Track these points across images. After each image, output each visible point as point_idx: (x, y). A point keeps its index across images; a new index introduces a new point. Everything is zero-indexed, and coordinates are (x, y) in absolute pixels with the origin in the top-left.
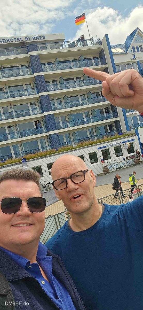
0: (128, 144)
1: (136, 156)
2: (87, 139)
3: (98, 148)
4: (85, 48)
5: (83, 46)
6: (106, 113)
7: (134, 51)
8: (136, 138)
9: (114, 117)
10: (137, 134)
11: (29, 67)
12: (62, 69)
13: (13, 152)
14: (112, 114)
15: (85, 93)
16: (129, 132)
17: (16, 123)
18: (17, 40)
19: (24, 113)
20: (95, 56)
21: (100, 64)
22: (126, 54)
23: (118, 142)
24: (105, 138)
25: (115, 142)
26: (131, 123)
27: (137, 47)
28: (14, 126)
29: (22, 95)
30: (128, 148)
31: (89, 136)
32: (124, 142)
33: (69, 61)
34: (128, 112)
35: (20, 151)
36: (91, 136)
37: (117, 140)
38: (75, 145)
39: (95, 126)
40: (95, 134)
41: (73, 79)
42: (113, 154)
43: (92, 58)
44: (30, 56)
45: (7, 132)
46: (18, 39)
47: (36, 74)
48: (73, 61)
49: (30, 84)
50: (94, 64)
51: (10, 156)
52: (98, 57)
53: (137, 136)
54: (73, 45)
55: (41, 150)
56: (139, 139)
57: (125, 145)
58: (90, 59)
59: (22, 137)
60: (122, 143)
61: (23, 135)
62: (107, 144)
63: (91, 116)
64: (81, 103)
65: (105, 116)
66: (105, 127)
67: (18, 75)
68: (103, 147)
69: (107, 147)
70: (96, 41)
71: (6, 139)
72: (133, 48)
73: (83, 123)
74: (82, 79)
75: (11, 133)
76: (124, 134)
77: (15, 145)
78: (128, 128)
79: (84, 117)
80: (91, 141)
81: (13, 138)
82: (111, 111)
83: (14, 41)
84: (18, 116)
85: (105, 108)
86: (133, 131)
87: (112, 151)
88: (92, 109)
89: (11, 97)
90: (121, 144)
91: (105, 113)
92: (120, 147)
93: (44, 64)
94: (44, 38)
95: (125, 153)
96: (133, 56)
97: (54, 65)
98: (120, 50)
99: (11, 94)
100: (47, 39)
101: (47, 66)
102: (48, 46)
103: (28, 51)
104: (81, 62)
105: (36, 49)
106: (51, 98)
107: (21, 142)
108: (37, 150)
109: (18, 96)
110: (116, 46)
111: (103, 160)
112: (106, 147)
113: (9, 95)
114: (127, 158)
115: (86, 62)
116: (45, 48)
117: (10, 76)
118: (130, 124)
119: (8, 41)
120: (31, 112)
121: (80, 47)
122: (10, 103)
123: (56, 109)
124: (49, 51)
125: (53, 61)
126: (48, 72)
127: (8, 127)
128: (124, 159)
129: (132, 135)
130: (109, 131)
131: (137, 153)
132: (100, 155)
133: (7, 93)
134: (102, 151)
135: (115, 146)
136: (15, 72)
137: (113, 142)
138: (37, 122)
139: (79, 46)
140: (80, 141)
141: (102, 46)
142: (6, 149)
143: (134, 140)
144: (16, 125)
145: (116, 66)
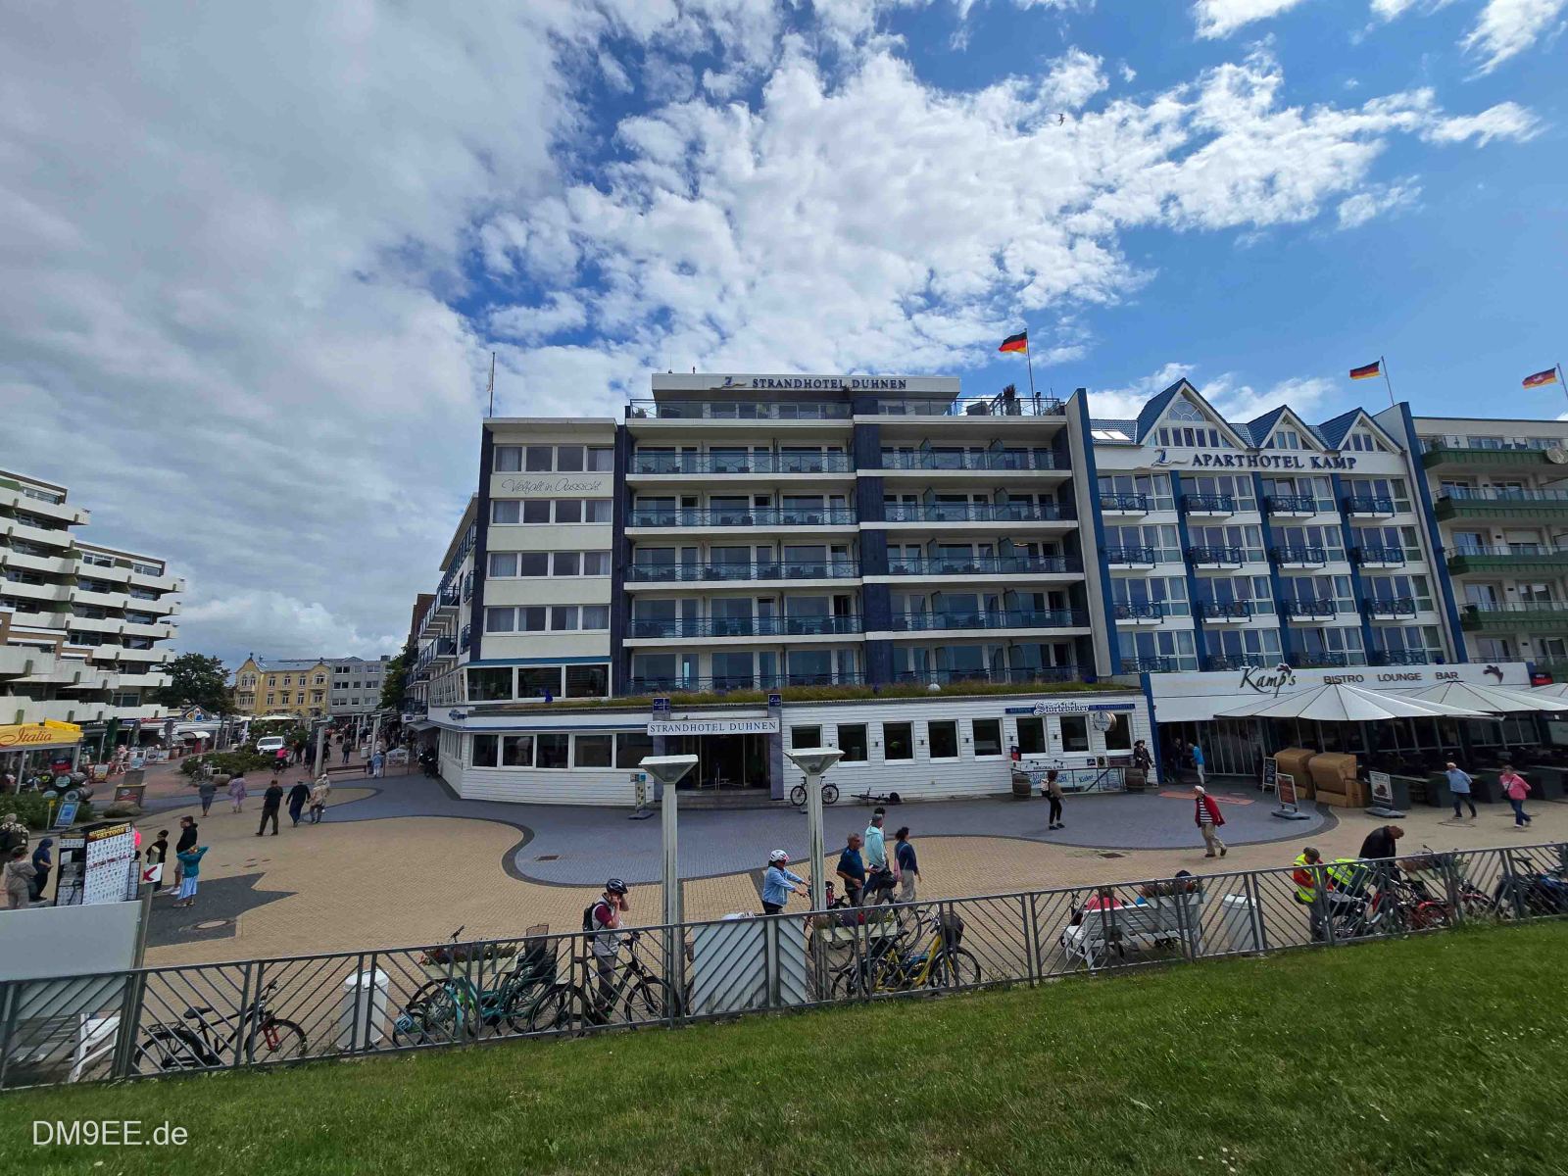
0: (1111, 716)
1: (1133, 761)
2: (979, 674)
3: (1008, 711)
4: (1013, 420)
5: (1008, 413)
6: (1051, 606)
7: (1165, 442)
8: (1140, 701)
9: (1076, 624)
10: (1145, 689)
11: (849, 454)
12: (936, 468)
13: (757, 671)
14: (1069, 615)
15: (995, 542)
16: (1119, 679)
17: (782, 591)
18: (829, 385)
19: (809, 569)
20: (1039, 444)
21: (1051, 466)
22: (1139, 446)
23: (1081, 704)
24: (1038, 683)
25: (1068, 701)
26: (1131, 651)
27: (1176, 433)
28: (777, 601)
29: (813, 521)
30: (1107, 727)
31: (987, 665)
32: (1098, 707)
33: (960, 450)
34: (1121, 617)
35: (778, 672)
36: (994, 669)
37: (1074, 696)
38: (935, 687)
39: (1011, 639)
40: (1007, 665)
41: (964, 498)
43: (1030, 449)
44: (856, 426)
45: (755, 613)
46: (834, 383)
47: (861, 473)
48: (973, 450)
49: (843, 497)
50: (1031, 466)
51: (748, 682)
52: (1050, 448)
53: (1144, 698)
54: (979, 409)
55: (835, 681)
56: (1152, 708)
57: (1098, 717)
58: (1024, 451)
59: (791, 632)
60: (1091, 708)
61: (794, 629)
62: (1040, 701)
63: (1001, 607)
64: (977, 566)
65: (1048, 616)
66: (1044, 649)
67: (817, 469)
68: (1024, 710)
69: (1037, 713)
70: (1046, 405)
71: (746, 631)
72: (1164, 433)
73: (974, 623)
74: (991, 502)
75: (765, 616)
76: (1104, 681)
77: (767, 653)
78: (1119, 665)
79: (981, 607)
80: (990, 684)
81: (765, 631)
83: (823, 385)
84: (795, 574)
85: (1050, 594)
86: (1134, 679)
87: (1053, 728)
88: (1008, 589)
89: (786, 524)
90: (1085, 711)
91: (1047, 606)
92: (1082, 719)
93: (890, 450)
94: (902, 384)
95: (1098, 746)
96: (1159, 455)
97: (918, 456)
98: (1118, 436)
99: (788, 514)
100: (908, 389)
101: (897, 456)
102: (910, 405)
103: (854, 412)
104: (994, 456)
105: (874, 410)
106: (890, 542)
107: (784, 646)
108: (824, 678)
109: (802, 524)
110: (1108, 425)
111: (1017, 753)
112: (1032, 710)
113: (782, 518)
114: (1101, 760)
115: (1008, 456)
116: (902, 411)
117: (793, 470)
118: (1125, 653)
119: (808, 384)
120: (829, 570)
121: (998, 416)
122: (779, 538)
123: (900, 571)
124: (911, 418)
125: (916, 444)
126: (895, 470)
127: (760, 601)
128: (1090, 761)
129: (1129, 690)
130: (1053, 664)
131: (1137, 753)
132: (1009, 730)
133: (778, 510)
134: (1018, 720)
135: (1067, 713)
136: (809, 460)
137: (1060, 701)
139: (998, 413)
140: (956, 676)
141: (1063, 419)
142: (742, 656)
143: (1132, 706)
144: (782, 598)
145: (1100, 477)
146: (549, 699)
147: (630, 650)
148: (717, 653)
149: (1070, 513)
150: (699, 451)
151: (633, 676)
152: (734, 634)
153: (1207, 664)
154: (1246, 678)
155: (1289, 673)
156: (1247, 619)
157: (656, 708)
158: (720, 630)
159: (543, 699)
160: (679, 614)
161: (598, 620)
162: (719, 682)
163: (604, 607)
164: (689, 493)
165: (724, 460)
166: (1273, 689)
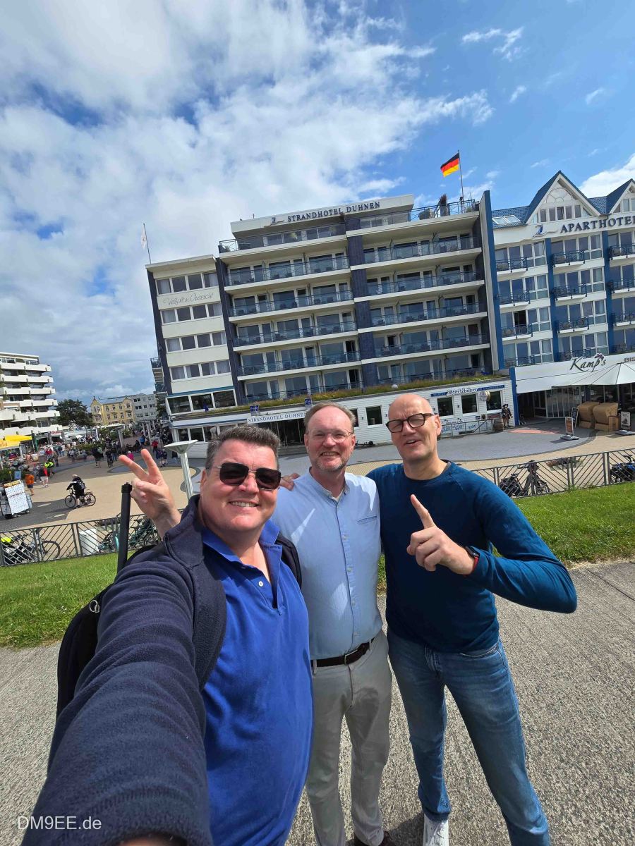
0: (488, 393)
1: (502, 415)
2: (428, 376)
3: (432, 395)
4: (444, 219)
5: (442, 215)
6: (470, 334)
7: (544, 219)
8: (508, 383)
9: (483, 342)
10: (512, 376)
11: (347, 257)
13: (308, 386)
14: (479, 338)
15: (436, 298)
16: (501, 372)
17: (317, 342)
18: (333, 213)
19: (331, 328)
20: (463, 232)
21: (471, 246)
22: (524, 225)
23: (472, 388)
24: (457, 378)
25: (465, 387)
26: (512, 354)
27: (552, 211)
28: (315, 348)
29: (331, 301)
30: (488, 399)
31: (432, 370)
32: (483, 389)
33: (415, 244)
34: (504, 336)
35: (319, 385)
36: (436, 373)
37: (470, 384)
38: (395, 386)
39: (445, 355)
40: (443, 369)
41: (418, 274)
42: (458, 406)
43: (459, 236)
44: (349, 239)
45: (304, 355)
46: (335, 211)
47: (353, 268)
48: (423, 243)
49: (346, 284)
50: (459, 248)
51: (304, 392)
52: (471, 234)
53: (510, 381)
54: (425, 215)
55: (349, 387)
56: (514, 386)
57: (483, 394)
58: (453, 238)
59: (324, 364)
60: (478, 390)
61: (326, 362)
62: (450, 389)
63: (440, 337)
64: (426, 315)
65: (468, 339)
67: (330, 269)
68: (441, 394)
69: (448, 395)
70: (468, 205)
71: (301, 366)
72: (543, 212)
73: (426, 348)
74: (434, 274)
75: (310, 357)
77: (313, 376)
78: (502, 364)
79: (429, 338)
80: (431, 381)
81: (311, 364)
82: (480, 332)
83: (329, 214)
84: (323, 332)
85: (469, 326)
86: (507, 371)
87: (457, 402)
88: (444, 327)
89: (316, 304)
90: (475, 392)
91: (467, 333)
92: (474, 396)
93: (372, 250)
94: (377, 205)
95: (482, 408)
96: (538, 229)
97: (388, 252)
99: (317, 298)
100: (381, 208)
101: (376, 253)
102: (385, 218)
103: (347, 229)
104: (436, 244)
105: (357, 226)
106: (372, 307)
107: (321, 371)
108: (344, 386)
109: (324, 303)
112: (446, 393)
113: (313, 300)
114: (484, 417)
115: (442, 244)
116: (379, 223)
118: (505, 357)
119: (320, 214)
120: (342, 327)
121: (438, 219)
122: (313, 313)
123: (381, 324)
124: (386, 227)
125: (387, 244)
127: (307, 349)
128: (477, 417)
129: (504, 377)
130: (470, 366)
131: (503, 411)
133: (310, 296)
134: (438, 400)
135: (464, 394)
136: (325, 264)
137: (461, 387)
141: (477, 213)
142: (299, 380)
143: (503, 386)
144: (317, 347)
145: (496, 250)
146: (207, 409)
147: (243, 382)
148: (287, 379)
149: (481, 276)
150: (263, 267)
151: (247, 394)
152: (294, 368)
153: (558, 358)
154: (574, 364)
155: (602, 358)
156: (586, 328)
157: (252, 410)
158: (287, 367)
159: (204, 410)
160: (265, 360)
161: (225, 369)
162: (290, 393)
163: (227, 361)
164: (261, 293)
165: (278, 271)
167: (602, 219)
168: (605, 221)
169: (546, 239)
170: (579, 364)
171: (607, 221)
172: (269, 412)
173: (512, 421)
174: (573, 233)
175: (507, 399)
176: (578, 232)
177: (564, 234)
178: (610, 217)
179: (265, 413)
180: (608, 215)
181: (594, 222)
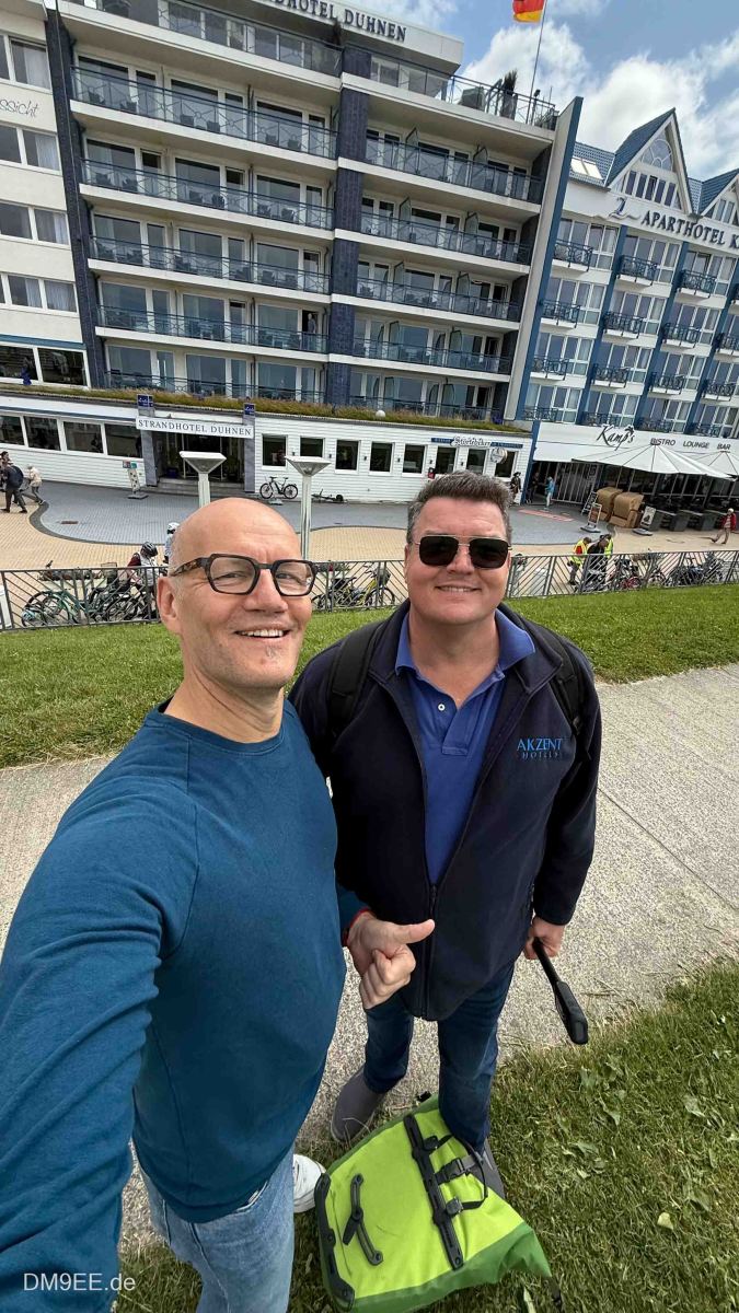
0: (504, 452)
2: (416, 406)
3: (433, 440)
4: (504, 124)
5: (503, 114)
6: (486, 352)
7: (629, 191)
8: (527, 442)
9: (500, 371)
10: (533, 434)
11: (332, 132)
12: (417, 173)
13: (229, 379)
14: (497, 362)
15: (454, 274)
16: (519, 424)
17: (254, 297)
18: (316, 12)
19: (281, 276)
20: (521, 164)
21: (525, 196)
22: (606, 190)
23: (485, 440)
24: (459, 419)
25: (478, 437)
26: (533, 401)
27: (643, 179)
28: (248, 306)
29: (287, 217)
30: (499, 460)
31: (423, 399)
32: (497, 445)
33: (445, 153)
34: (536, 370)
35: (248, 382)
36: (428, 403)
37: (483, 434)
38: (381, 413)
39: (447, 378)
40: (439, 401)
41: (438, 217)
42: (463, 461)
43: (511, 169)
44: (345, 92)
45: (227, 318)
46: (323, 7)
47: (344, 163)
48: (458, 156)
49: (319, 190)
50: (507, 192)
51: (221, 390)
52: (529, 173)
53: (531, 441)
54: (473, 99)
55: (298, 398)
56: (533, 449)
57: (495, 452)
58: (503, 168)
59: (262, 343)
60: (493, 445)
62: (458, 435)
63: (446, 347)
64: (434, 300)
65: (481, 360)
66: (470, 390)
67: (294, 146)
68: (445, 441)
69: (454, 444)
70: (542, 111)
71: (220, 338)
73: (422, 359)
74: (461, 229)
75: (236, 322)
76: (507, 424)
77: (238, 362)
78: (522, 413)
79: (430, 344)
80: (424, 415)
81: (237, 339)
82: (499, 353)
83: (310, 10)
84: (266, 280)
85: (488, 338)
86: (528, 425)
87: (462, 456)
88: (456, 329)
89: (259, 215)
90: (487, 446)
91: (482, 352)
92: (484, 452)
93: (373, 136)
94: (401, 34)
97: (402, 152)
98: (594, 172)
99: (262, 202)
100: (406, 44)
101: (381, 147)
102: (405, 73)
103: (344, 68)
104: (476, 169)
105: (365, 70)
106: (362, 257)
107: (254, 357)
108: (288, 394)
109: (276, 218)
110: (592, 154)
111: (433, 472)
112: (452, 441)
113: (255, 205)
115: (489, 173)
116: (392, 78)
117: (271, 141)
118: (529, 403)
120: (300, 281)
121: (489, 116)
122: (252, 232)
123: (367, 294)
124: (402, 94)
125: (403, 133)
126: (379, 167)
127: (232, 304)
129: (522, 433)
130: (474, 404)
132: (431, 456)
133: (251, 194)
134: (439, 448)
135: (473, 446)
136: (285, 131)
137: (472, 436)
138: (309, 315)
139: (492, 110)
140: (398, 406)
141: (551, 135)
142: (213, 362)
143: (521, 446)
144: (253, 305)
145: (563, 219)
146: (27, 382)
147: (103, 340)
148: (190, 355)
149: (525, 257)
151: (109, 369)
152: (207, 337)
153: (582, 419)
154: (603, 433)
155: (632, 432)
156: (621, 385)
157: (141, 404)
158: (193, 332)
159: (21, 381)
160: (150, 307)
161: (64, 300)
162: (194, 386)
163: (69, 286)
164: (152, 148)
165: (192, 108)
166: (616, 444)
167: (691, 221)
168: (693, 224)
169: (623, 226)
170: (607, 435)
171: (695, 227)
172: (174, 415)
173: (518, 498)
174: (654, 230)
175: (521, 466)
176: (660, 231)
177: (644, 227)
178: (700, 222)
179: (166, 414)
180: (698, 217)
181: (681, 222)
